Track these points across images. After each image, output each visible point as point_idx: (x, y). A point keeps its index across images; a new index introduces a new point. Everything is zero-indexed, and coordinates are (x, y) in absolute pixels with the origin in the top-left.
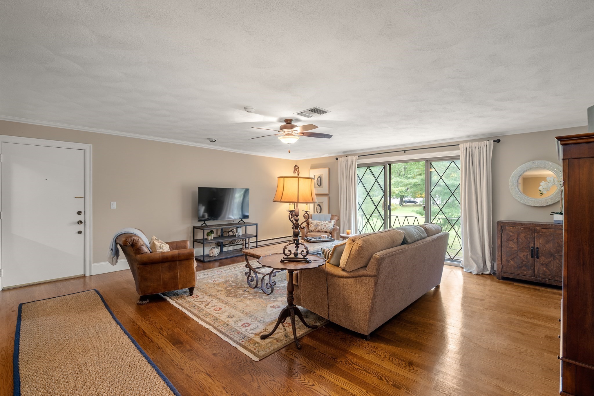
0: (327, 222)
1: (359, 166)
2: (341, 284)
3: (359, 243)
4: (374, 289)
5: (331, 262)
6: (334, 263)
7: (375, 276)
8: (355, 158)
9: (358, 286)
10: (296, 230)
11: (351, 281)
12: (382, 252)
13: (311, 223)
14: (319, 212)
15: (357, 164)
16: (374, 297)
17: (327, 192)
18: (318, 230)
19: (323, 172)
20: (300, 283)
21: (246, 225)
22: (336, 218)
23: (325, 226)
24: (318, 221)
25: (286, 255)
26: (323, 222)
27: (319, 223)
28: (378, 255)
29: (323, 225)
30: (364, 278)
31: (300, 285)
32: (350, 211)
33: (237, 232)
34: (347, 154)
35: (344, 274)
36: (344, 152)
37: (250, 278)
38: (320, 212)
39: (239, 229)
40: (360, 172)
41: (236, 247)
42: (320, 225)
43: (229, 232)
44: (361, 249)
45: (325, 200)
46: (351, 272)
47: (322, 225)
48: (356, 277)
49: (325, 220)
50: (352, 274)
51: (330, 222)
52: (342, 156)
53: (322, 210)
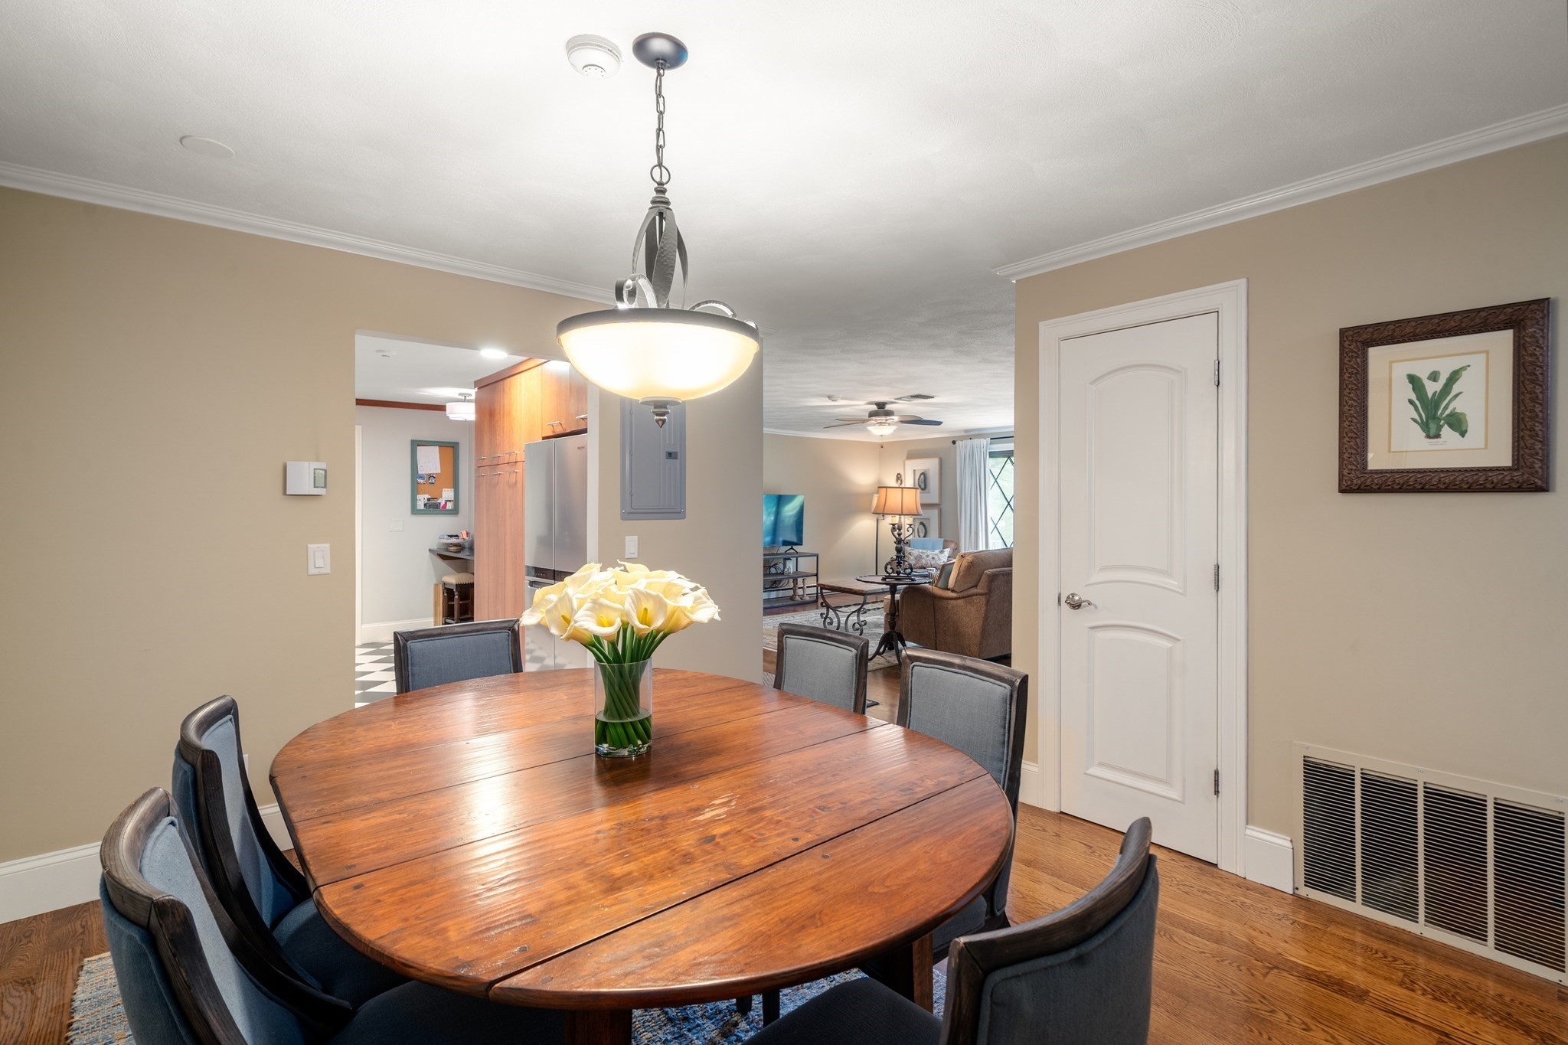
0: (937, 552)
1: (993, 455)
2: (950, 607)
3: (969, 558)
4: (985, 608)
5: (939, 585)
6: (943, 587)
7: (986, 594)
8: (984, 442)
9: (969, 606)
10: (899, 546)
11: (961, 602)
12: (995, 569)
13: (910, 554)
14: (922, 535)
15: (990, 452)
16: (986, 618)
17: (936, 501)
18: (920, 565)
19: (930, 465)
20: (902, 612)
21: (798, 555)
22: (953, 545)
23: (933, 558)
24: (921, 551)
25: (887, 573)
26: (929, 552)
27: (923, 553)
28: (989, 571)
29: (931, 557)
30: (975, 597)
31: (902, 614)
32: (977, 533)
33: (785, 567)
34: (971, 435)
35: (954, 595)
36: (966, 431)
37: (828, 620)
38: (925, 536)
39: (788, 562)
40: (994, 465)
41: (781, 594)
42: (924, 556)
43: (770, 567)
44: (971, 566)
45: (934, 514)
46: (961, 592)
47: (927, 556)
48: (966, 597)
49: (933, 549)
50: (962, 594)
51: (942, 552)
52: (963, 438)
53: (928, 533)
